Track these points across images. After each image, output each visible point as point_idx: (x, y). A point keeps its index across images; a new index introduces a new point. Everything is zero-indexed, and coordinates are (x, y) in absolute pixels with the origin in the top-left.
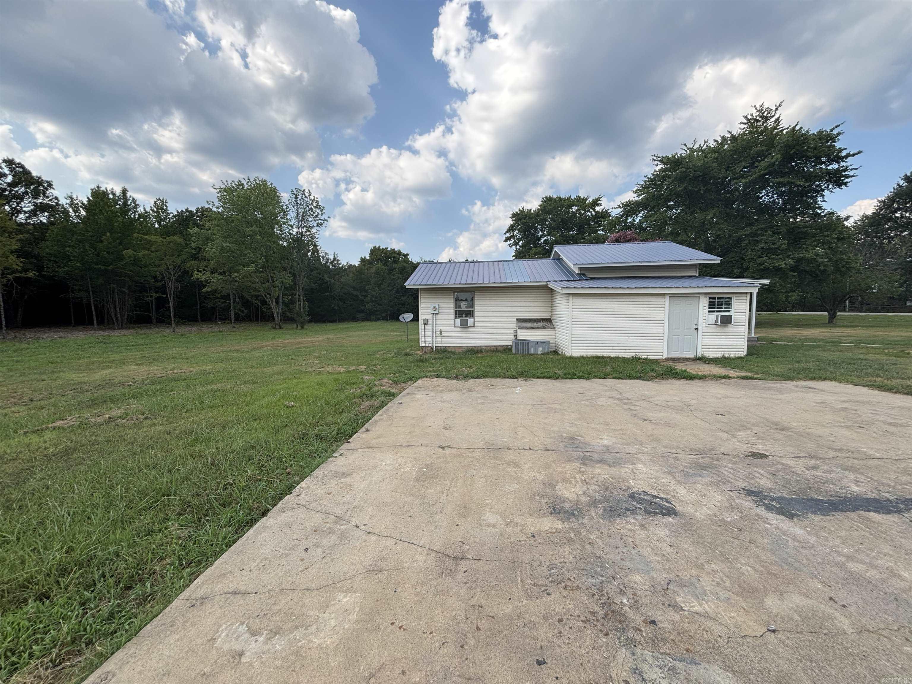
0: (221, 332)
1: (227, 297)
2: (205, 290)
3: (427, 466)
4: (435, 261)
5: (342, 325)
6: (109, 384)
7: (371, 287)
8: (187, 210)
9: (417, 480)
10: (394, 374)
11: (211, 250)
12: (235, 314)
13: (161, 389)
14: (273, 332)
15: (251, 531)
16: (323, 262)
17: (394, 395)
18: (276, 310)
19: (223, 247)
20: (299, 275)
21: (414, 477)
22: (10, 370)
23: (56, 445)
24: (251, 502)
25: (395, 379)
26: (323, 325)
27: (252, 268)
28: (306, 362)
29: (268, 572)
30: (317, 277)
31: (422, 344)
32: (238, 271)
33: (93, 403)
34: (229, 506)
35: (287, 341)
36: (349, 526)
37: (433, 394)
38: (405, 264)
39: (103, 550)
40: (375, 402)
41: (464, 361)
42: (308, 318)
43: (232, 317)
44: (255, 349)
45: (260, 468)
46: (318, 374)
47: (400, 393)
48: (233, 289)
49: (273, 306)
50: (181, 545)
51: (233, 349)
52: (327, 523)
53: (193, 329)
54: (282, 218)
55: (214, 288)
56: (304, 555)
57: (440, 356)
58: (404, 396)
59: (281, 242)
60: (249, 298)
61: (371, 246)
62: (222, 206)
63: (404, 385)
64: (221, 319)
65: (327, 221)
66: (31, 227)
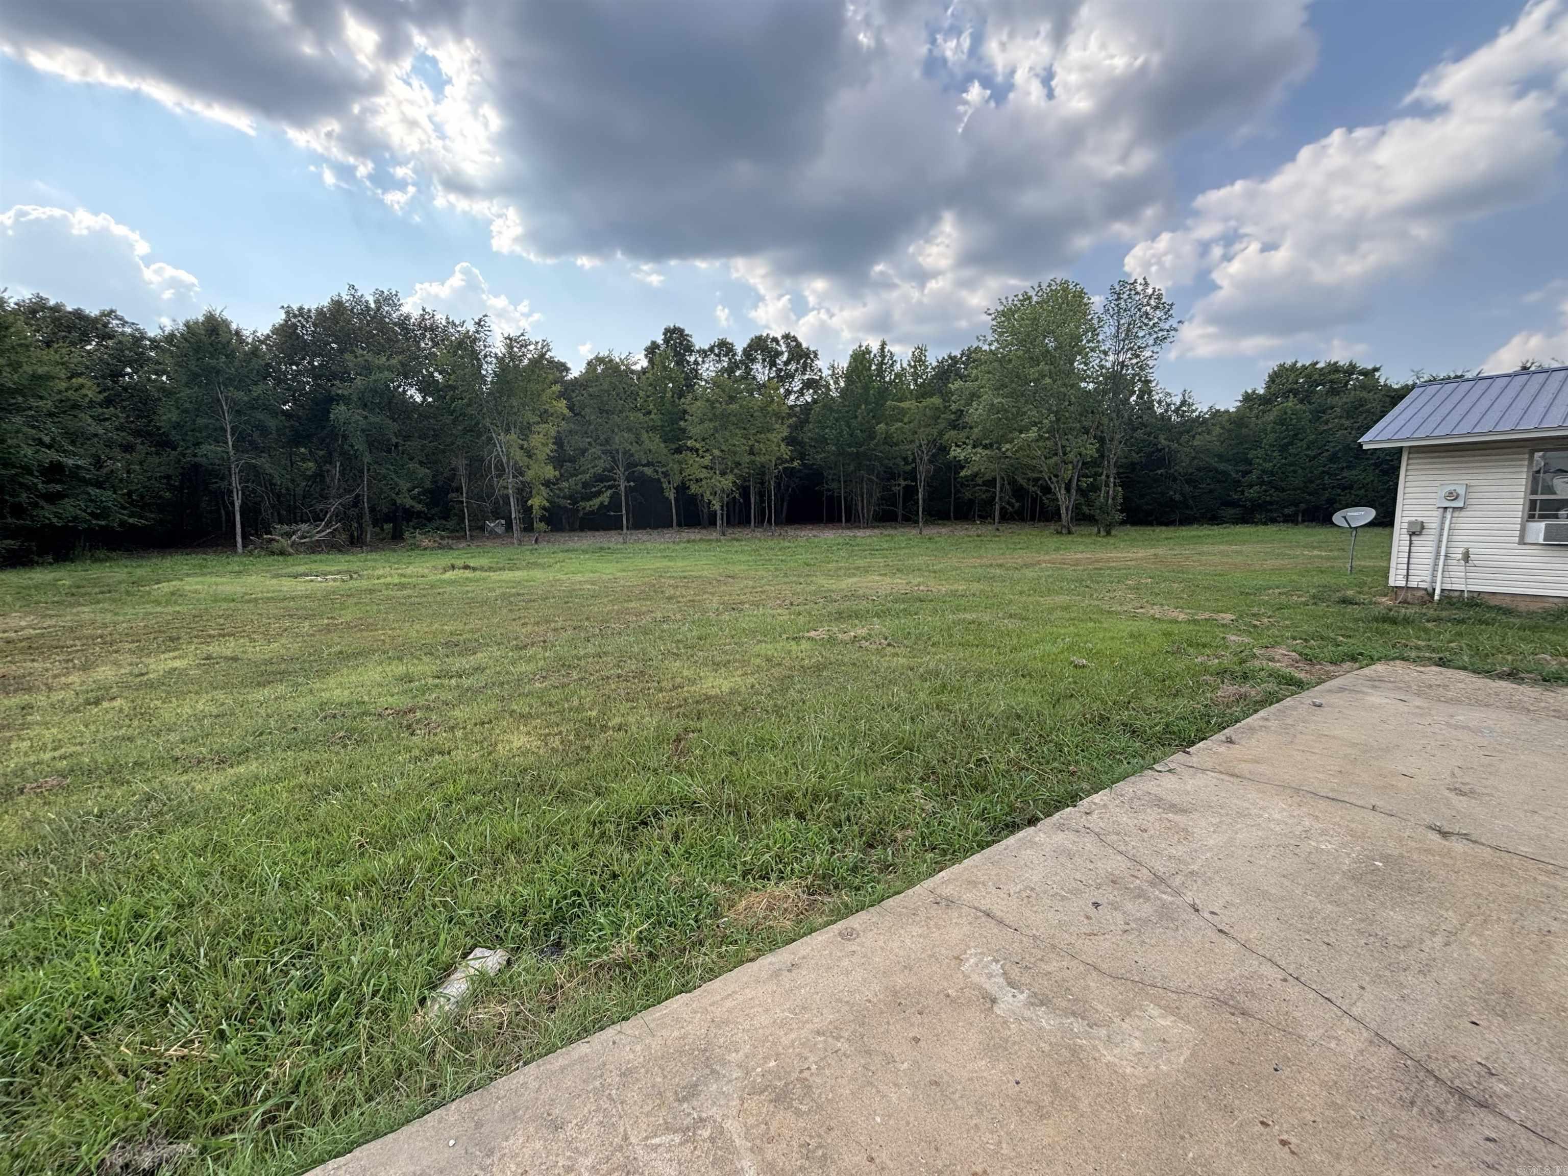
0: (978, 536)
1: (992, 482)
2: (962, 474)
3: (1386, 859)
4: (1469, 375)
5: (1185, 532)
6: (853, 595)
7: (1260, 452)
8: (950, 357)
9: (1356, 878)
10: (1306, 640)
11: (976, 412)
12: (1002, 509)
13: (905, 610)
14: (1056, 538)
15: (1012, 840)
16: (1159, 411)
17: (1300, 685)
18: (1065, 501)
19: (993, 405)
20: (1112, 440)
21: (1345, 868)
22: (776, 569)
23: (810, 657)
24: (1012, 798)
25: (1307, 651)
26: (1148, 530)
27: (1033, 434)
28: (1112, 595)
29: (1035, 909)
30: (1143, 441)
31: (1396, 579)
32: (1011, 441)
33: (840, 616)
34: (983, 791)
35: (1079, 556)
36: (1178, 901)
37: (1418, 702)
38: (1364, 394)
39: (849, 790)
40: (1253, 691)
41: (1547, 636)
42: (1119, 517)
43: (997, 513)
44: (1026, 566)
45: (1029, 751)
46: (1134, 617)
47: (1318, 684)
48: (1001, 469)
49: (1061, 495)
50: (924, 819)
51: (994, 562)
52: (1137, 878)
53: (944, 531)
54: (1088, 342)
55: (976, 469)
56: (1091, 911)
57: (1459, 615)
58: (1330, 691)
59: (1083, 385)
60: (1023, 482)
61: (1272, 365)
62: (997, 340)
63: (1332, 668)
64: (980, 517)
65: (1175, 330)
66: (798, 409)
